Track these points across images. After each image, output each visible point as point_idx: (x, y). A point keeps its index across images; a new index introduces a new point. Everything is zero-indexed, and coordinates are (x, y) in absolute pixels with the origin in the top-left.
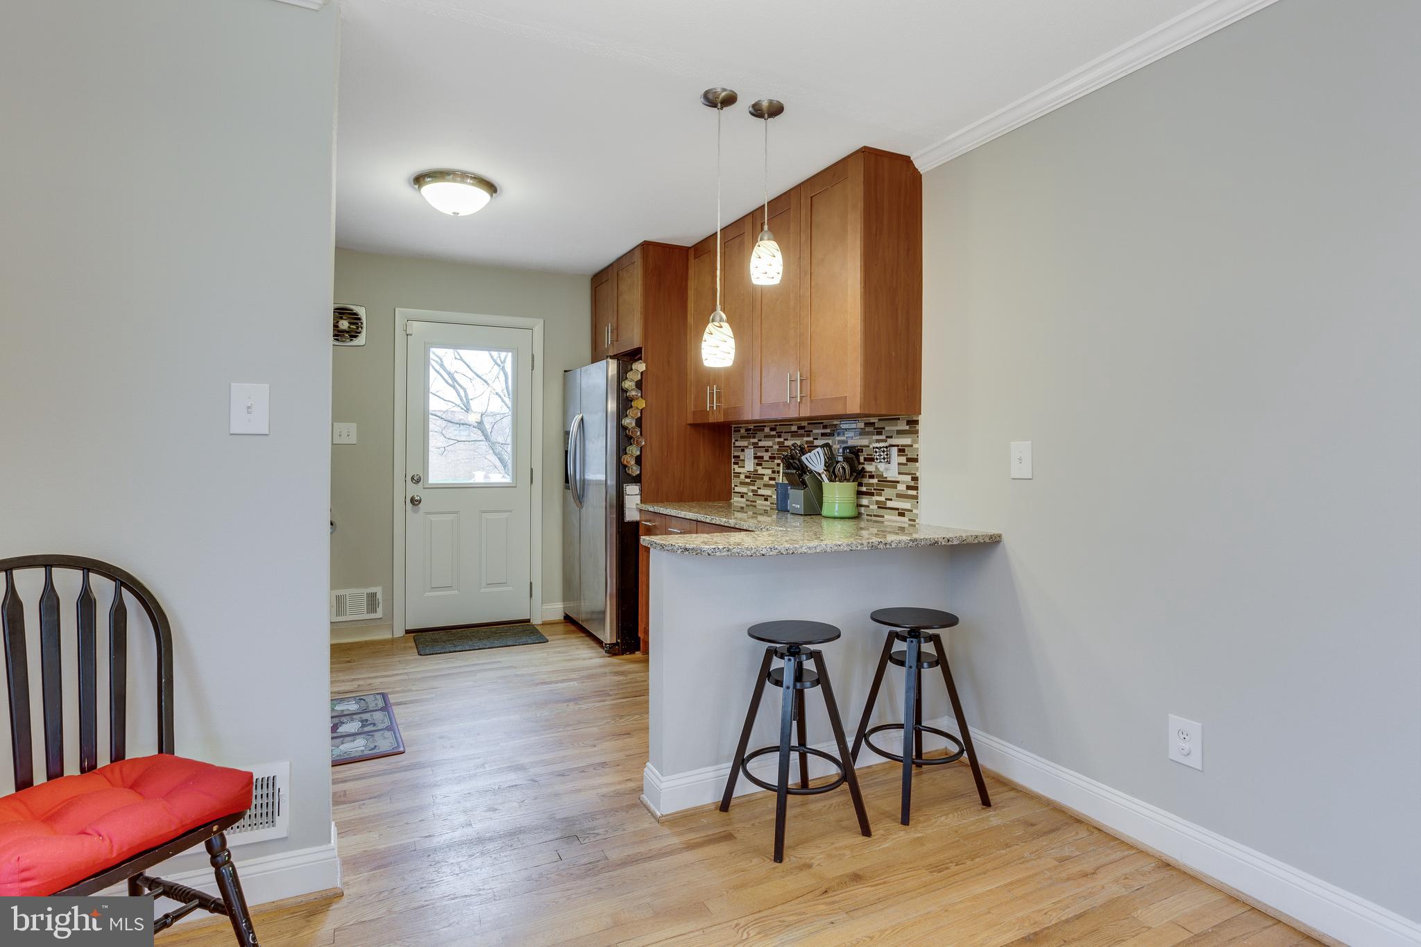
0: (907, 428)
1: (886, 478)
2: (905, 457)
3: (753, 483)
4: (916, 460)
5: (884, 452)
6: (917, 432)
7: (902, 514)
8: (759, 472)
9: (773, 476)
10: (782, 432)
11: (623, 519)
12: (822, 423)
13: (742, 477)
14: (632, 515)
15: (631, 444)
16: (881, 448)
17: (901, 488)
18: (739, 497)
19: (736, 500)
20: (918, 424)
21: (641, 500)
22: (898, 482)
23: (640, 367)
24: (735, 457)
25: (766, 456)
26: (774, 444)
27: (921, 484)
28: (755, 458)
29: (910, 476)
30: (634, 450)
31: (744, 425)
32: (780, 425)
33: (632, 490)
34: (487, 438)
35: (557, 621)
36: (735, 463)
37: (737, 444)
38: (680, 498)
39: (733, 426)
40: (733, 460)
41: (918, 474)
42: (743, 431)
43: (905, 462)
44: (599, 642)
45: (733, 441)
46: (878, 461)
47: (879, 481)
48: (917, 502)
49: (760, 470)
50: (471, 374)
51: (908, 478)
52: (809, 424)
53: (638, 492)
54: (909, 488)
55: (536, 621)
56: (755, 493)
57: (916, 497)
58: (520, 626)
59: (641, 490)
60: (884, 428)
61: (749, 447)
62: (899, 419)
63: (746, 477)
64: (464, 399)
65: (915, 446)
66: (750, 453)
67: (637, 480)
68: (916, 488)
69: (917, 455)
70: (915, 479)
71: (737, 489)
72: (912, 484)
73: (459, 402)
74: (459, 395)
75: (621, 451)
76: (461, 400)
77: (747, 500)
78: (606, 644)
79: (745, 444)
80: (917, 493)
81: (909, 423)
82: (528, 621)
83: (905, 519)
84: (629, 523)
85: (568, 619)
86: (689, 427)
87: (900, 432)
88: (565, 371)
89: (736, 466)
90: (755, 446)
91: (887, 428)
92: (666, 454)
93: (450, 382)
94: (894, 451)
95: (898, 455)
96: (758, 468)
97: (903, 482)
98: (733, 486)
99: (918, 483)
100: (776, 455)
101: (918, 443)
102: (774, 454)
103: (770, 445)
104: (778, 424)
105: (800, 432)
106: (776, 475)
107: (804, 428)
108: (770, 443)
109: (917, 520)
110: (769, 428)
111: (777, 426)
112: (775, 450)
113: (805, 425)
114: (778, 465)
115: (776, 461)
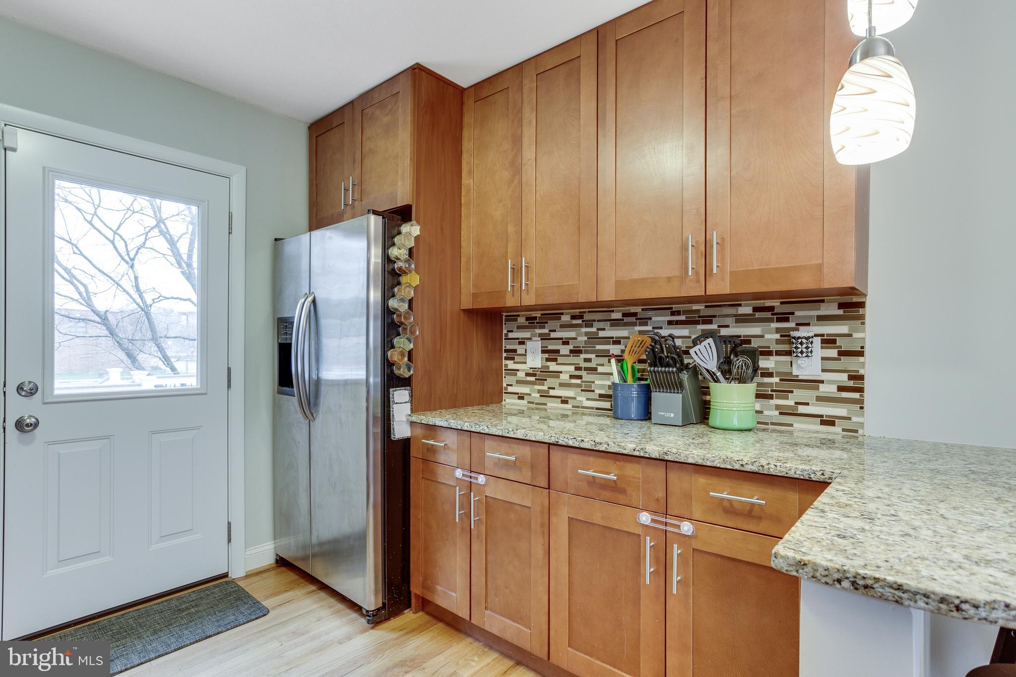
0: (841, 312)
1: (797, 376)
2: (836, 351)
3: (541, 381)
4: (860, 354)
5: (801, 343)
6: (861, 318)
8: (551, 369)
9: (578, 373)
10: (595, 321)
11: (389, 436)
12: (671, 308)
13: (521, 375)
14: (401, 430)
15: (398, 334)
16: (799, 338)
18: (515, 399)
19: (509, 402)
20: (864, 307)
21: (412, 409)
22: (821, 382)
23: (411, 230)
24: (506, 351)
25: (565, 350)
26: (578, 335)
27: (867, 384)
28: (543, 352)
30: (402, 343)
31: (523, 313)
32: (589, 312)
33: (400, 396)
34: (112, 333)
35: (267, 568)
36: (506, 358)
37: (511, 335)
38: (454, 403)
39: (505, 314)
40: (504, 355)
41: (861, 372)
42: (522, 320)
43: (836, 356)
44: (355, 607)
45: (505, 331)
46: (795, 355)
47: (781, 380)
48: (862, 408)
49: (553, 367)
50: (93, 271)
51: (841, 377)
52: (643, 310)
53: (407, 398)
54: (842, 388)
55: (236, 573)
56: (544, 395)
58: (215, 587)
59: (411, 396)
60: (792, 314)
61: (534, 339)
62: (823, 301)
63: (527, 375)
64: (84, 294)
65: (858, 335)
66: (535, 346)
67: (405, 382)
68: (860, 390)
69: (862, 347)
70: (856, 377)
71: (510, 389)
72: (850, 384)
73: (77, 296)
74: (77, 289)
75: (387, 343)
76: (80, 294)
77: (529, 402)
78: (367, 611)
79: (527, 334)
80: (862, 396)
81: (845, 306)
82: (225, 575)
83: (836, 429)
84: (399, 441)
85: (282, 563)
86: (462, 313)
87: (827, 319)
88: (276, 240)
89: (508, 362)
90: (544, 338)
91: (799, 314)
92: (439, 349)
93: (67, 277)
94: (817, 341)
95: (822, 348)
96: (549, 363)
98: (505, 385)
99: (863, 384)
100: (583, 349)
101: (864, 331)
102: (579, 347)
103: (572, 336)
104: (587, 310)
105: (626, 320)
106: (583, 373)
107: (635, 314)
108: (572, 334)
109: (861, 431)
110: (569, 316)
111: (585, 312)
112: (581, 342)
113: (637, 311)
114: (586, 360)
115: (583, 356)
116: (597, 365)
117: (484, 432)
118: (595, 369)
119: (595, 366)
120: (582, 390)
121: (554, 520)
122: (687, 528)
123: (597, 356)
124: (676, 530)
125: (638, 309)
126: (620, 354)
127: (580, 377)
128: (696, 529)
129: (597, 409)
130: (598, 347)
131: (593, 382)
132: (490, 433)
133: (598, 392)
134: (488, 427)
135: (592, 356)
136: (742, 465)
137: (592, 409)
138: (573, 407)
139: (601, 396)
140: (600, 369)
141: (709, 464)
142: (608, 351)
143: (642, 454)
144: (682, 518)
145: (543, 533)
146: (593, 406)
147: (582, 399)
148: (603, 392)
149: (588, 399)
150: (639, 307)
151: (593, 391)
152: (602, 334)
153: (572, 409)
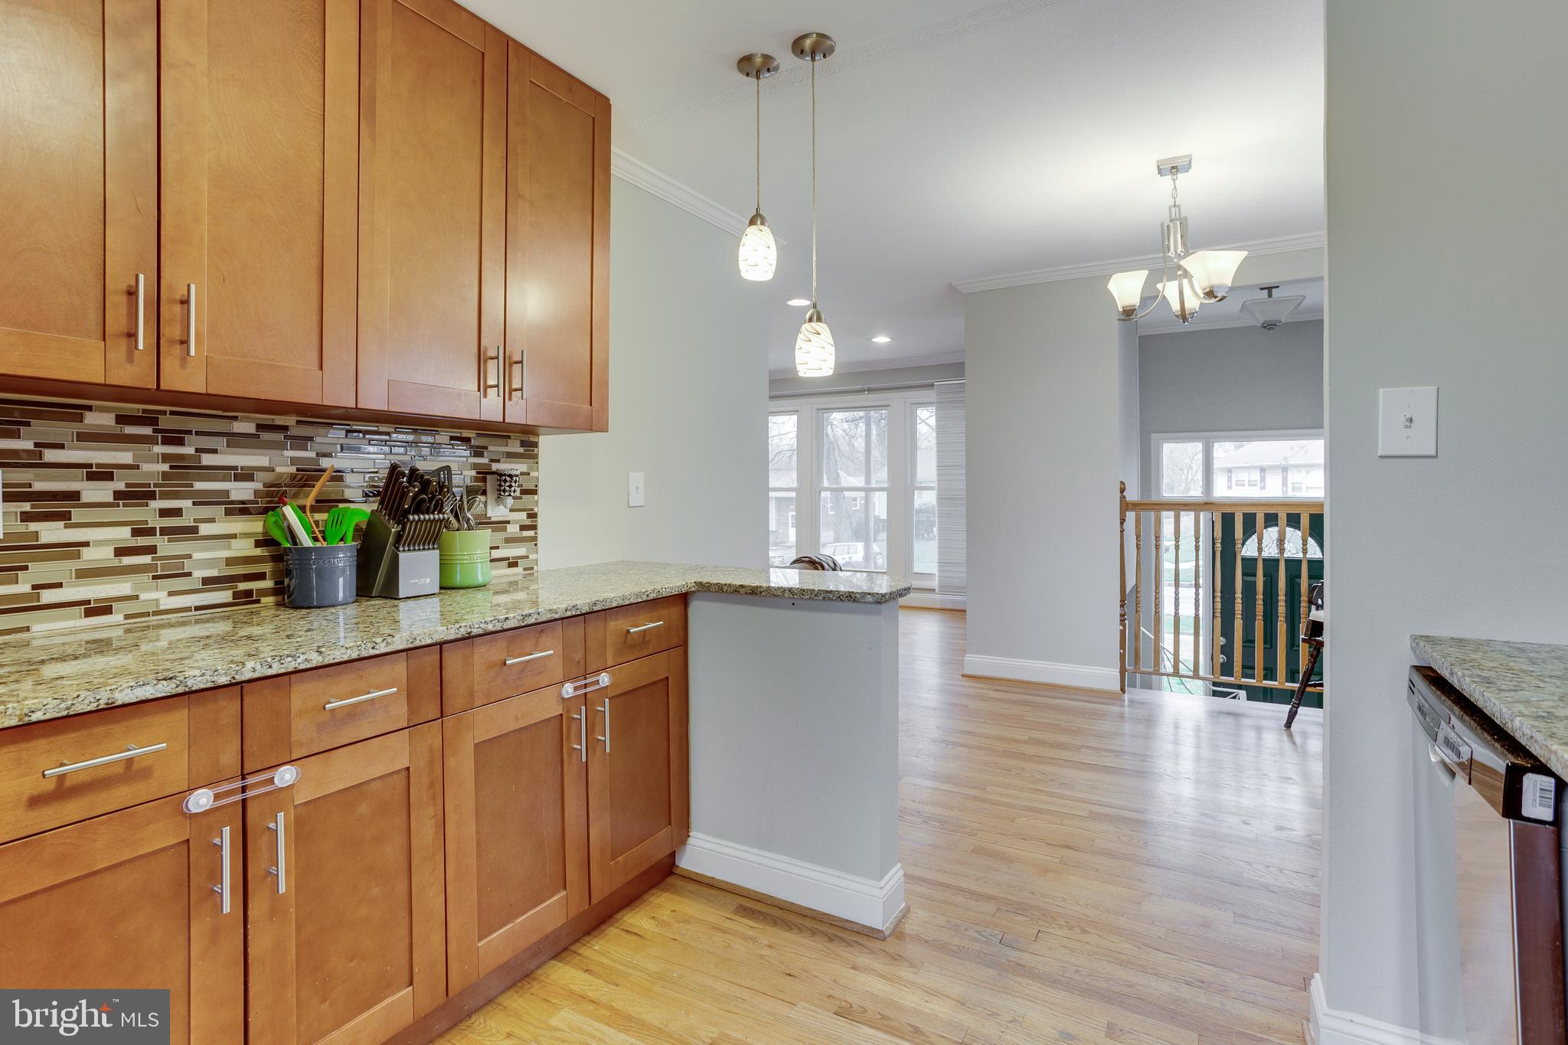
0: (521, 450)
1: (490, 517)
3: (5, 571)
4: (534, 492)
6: (535, 457)
7: (513, 564)
8: (47, 539)
9: (142, 542)
10: (189, 432)
17: (513, 529)
20: (537, 447)
22: (508, 522)
26: (141, 459)
27: (541, 521)
28: (11, 497)
29: (525, 513)
32: (172, 413)
41: (536, 510)
48: (536, 545)
51: (522, 516)
52: (298, 422)
54: (523, 528)
57: (534, 539)
60: (486, 448)
65: (534, 474)
68: (534, 527)
69: (536, 486)
70: (532, 516)
72: (528, 522)
80: (536, 533)
81: (523, 444)
83: (519, 570)
87: (510, 455)
91: (491, 448)
96: (36, 526)
97: (516, 522)
99: (536, 521)
100: (157, 489)
101: (538, 470)
102: (149, 485)
103: (122, 462)
104: (168, 409)
105: (266, 436)
106: (160, 541)
107: (285, 428)
108: (125, 457)
109: (535, 568)
110: (113, 416)
111: (164, 412)
112: (150, 474)
113: (287, 424)
114: (164, 513)
115: (157, 504)
116: (195, 521)
117: (309, 666)
118: (194, 530)
119: (192, 524)
120: (155, 578)
121: (451, 763)
122: (605, 679)
123: (194, 504)
124: (597, 687)
125: (290, 420)
126: (253, 498)
127: (151, 550)
128: (612, 675)
129: (197, 608)
130: (199, 486)
131: (189, 556)
132: (326, 662)
133: (199, 574)
134: (321, 653)
135: (185, 504)
136: (648, 596)
137: (187, 611)
138: (127, 617)
139: (206, 581)
140: (205, 529)
141: (627, 602)
142: (227, 493)
143: (574, 613)
144: (598, 672)
145: (434, 797)
146: (188, 605)
147: (159, 596)
148: (214, 573)
149: (171, 594)
150: (293, 418)
151: (189, 574)
152: (207, 460)
153: (126, 621)
